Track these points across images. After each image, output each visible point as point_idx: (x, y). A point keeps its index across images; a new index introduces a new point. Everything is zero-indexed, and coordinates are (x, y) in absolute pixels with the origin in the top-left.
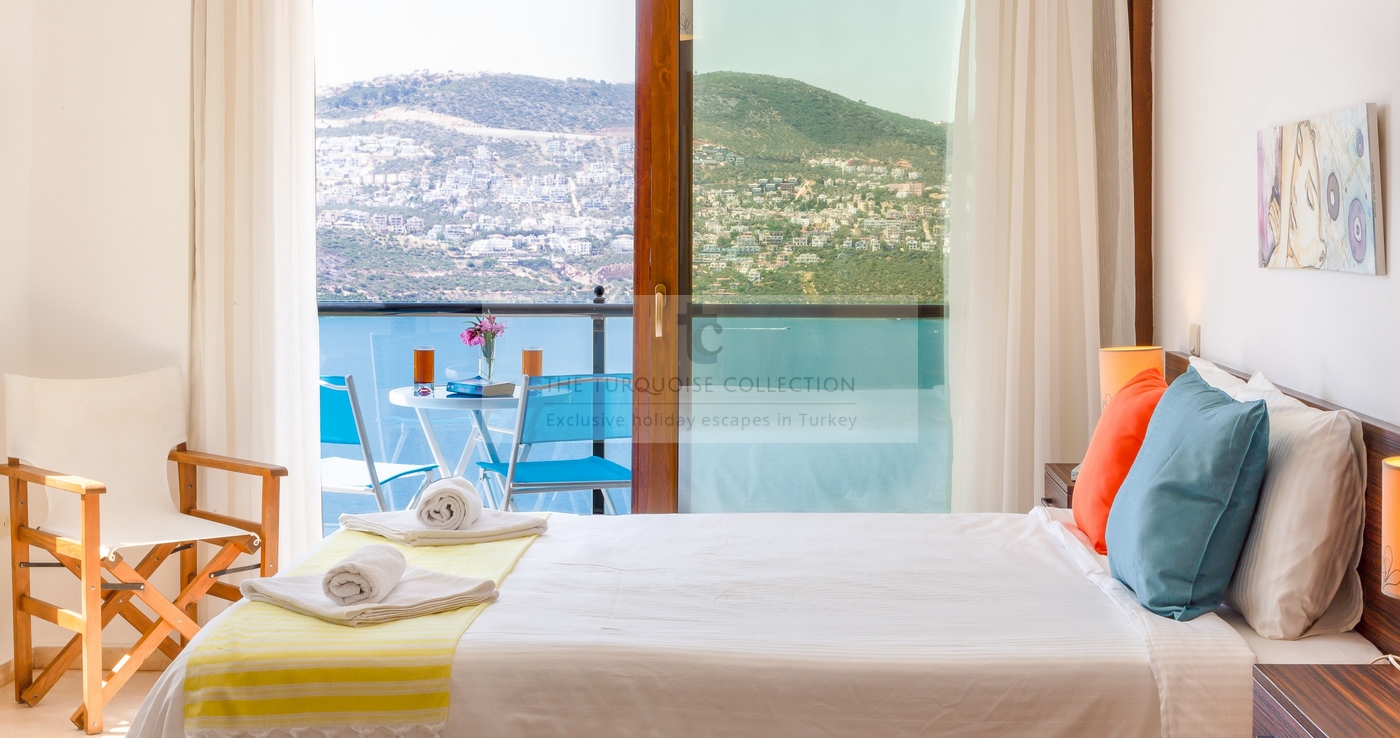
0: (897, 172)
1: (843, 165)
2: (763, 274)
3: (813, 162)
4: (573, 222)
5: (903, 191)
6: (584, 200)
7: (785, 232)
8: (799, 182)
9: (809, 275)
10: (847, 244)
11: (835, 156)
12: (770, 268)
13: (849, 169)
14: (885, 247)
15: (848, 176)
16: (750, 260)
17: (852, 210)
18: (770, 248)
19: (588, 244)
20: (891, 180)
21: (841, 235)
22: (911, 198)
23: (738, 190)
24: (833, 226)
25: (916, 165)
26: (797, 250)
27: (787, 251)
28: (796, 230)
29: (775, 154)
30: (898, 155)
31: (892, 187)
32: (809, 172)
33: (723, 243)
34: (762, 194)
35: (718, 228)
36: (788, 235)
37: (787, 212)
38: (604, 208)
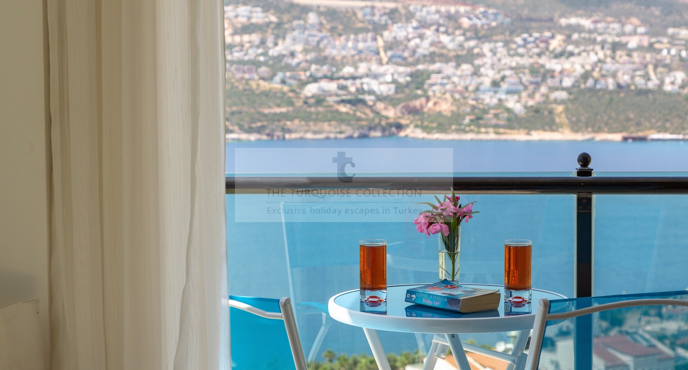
0: (628, 28)
1: (587, 23)
2: (526, 107)
3: (563, 21)
4: (382, 69)
5: (633, 42)
6: (390, 53)
7: (541, 75)
8: (553, 37)
9: (560, 108)
10: (590, 83)
11: (581, 16)
12: (531, 103)
13: (592, 26)
14: (619, 86)
15: (590, 32)
16: (516, 97)
17: (593, 58)
18: (531, 88)
19: (393, 87)
20: (623, 34)
21: (586, 76)
22: (640, 48)
23: (506, 44)
24: (579, 70)
25: (644, 22)
26: (552, 89)
27: (543, 89)
28: (551, 73)
29: (534, 15)
30: (629, 15)
31: (624, 39)
32: (561, 29)
33: (495, 84)
34: (524, 46)
35: (491, 73)
36: (544, 78)
37: (543, 60)
38: (405, 59)
